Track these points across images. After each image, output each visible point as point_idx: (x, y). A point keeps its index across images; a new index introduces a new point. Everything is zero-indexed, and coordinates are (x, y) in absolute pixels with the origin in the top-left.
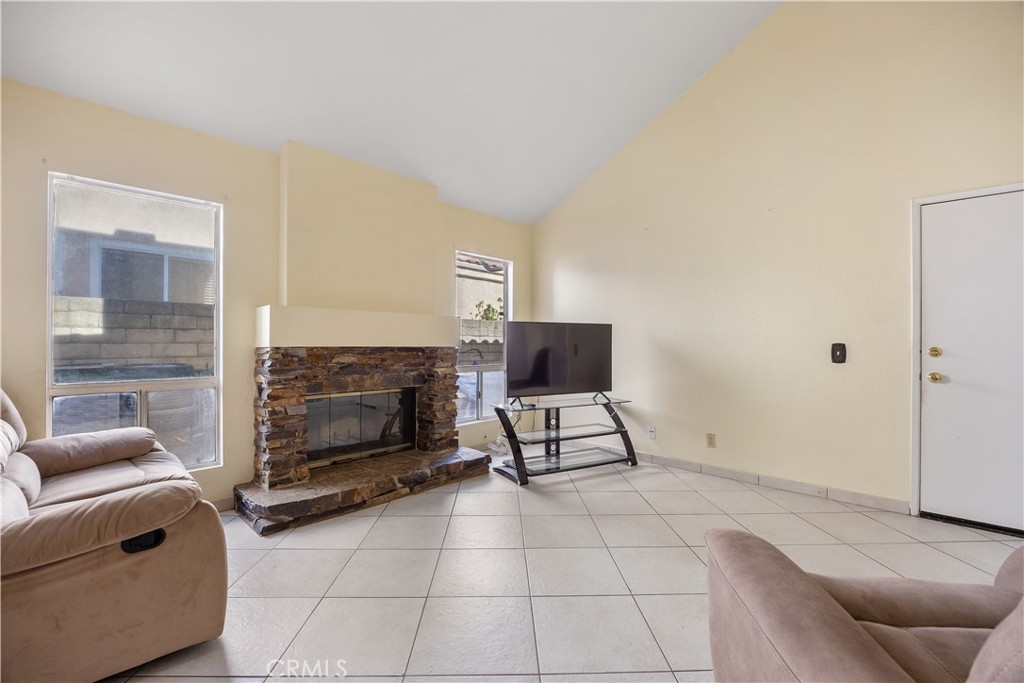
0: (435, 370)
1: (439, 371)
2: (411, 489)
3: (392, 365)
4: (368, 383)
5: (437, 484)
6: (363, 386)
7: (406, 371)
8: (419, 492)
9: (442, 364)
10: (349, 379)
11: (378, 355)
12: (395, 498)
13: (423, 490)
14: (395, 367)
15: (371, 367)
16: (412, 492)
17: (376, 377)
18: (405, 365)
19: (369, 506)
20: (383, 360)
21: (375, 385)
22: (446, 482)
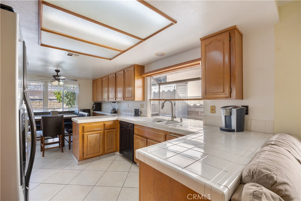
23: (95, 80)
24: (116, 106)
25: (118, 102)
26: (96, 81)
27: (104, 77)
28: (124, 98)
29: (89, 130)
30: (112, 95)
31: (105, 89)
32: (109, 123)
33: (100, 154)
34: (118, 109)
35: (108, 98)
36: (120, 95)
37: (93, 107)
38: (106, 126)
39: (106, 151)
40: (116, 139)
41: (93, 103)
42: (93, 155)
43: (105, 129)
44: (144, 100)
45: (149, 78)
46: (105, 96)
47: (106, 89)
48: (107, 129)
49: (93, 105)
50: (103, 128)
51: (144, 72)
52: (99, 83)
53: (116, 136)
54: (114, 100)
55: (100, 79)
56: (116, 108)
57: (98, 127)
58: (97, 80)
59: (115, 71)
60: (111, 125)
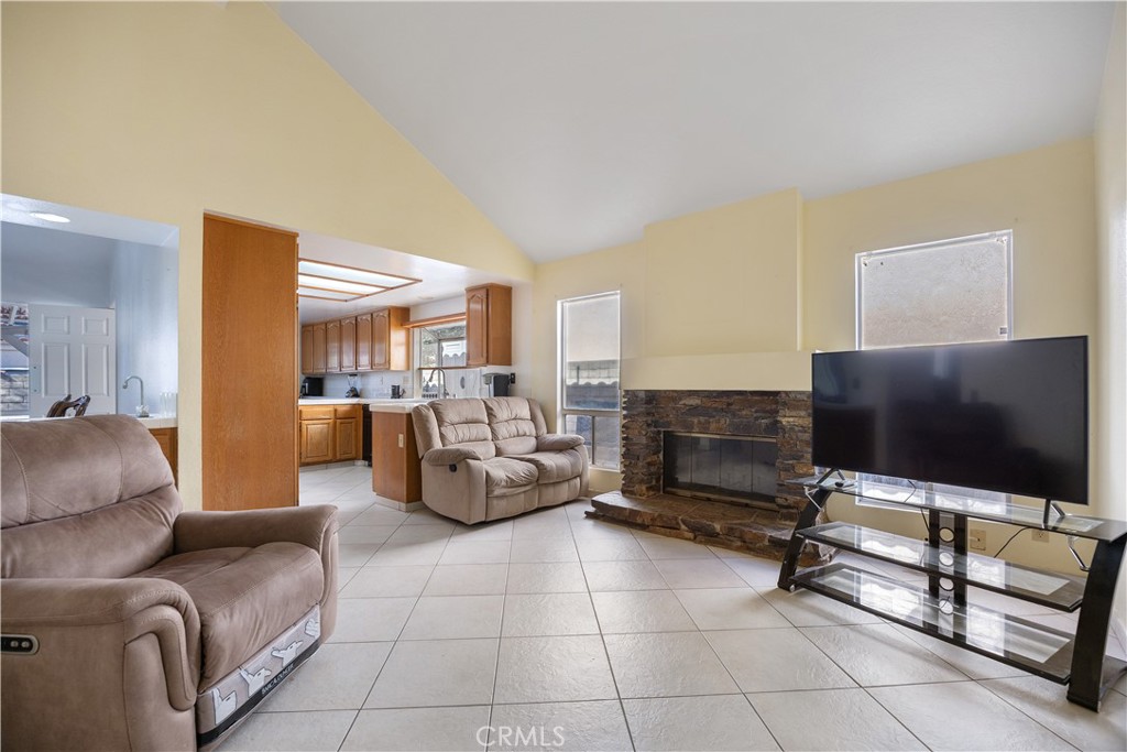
0: (779, 419)
1: (784, 421)
2: (695, 538)
3: (740, 410)
4: (713, 426)
5: (727, 545)
6: (708, 428)
7: (757, 419)
8: (700, 542)
9: (788, 413)
10: (696, 421)
11: (725, 399)
12: (677, 537)
13: (706, 543)
14: (744, 413)
15: (715, 409)
16: (694, 540)
17: (723, 421)
18: (756, 412)
19: (650, 532)
20: (729, 404)
21: (721, 429)
22: (738, 549)
23: (309, 325)
24: (358, 383)
25: (363, 374)
26: (310, 328)
27: (330, 322)
28: (372, 364)
29: (309, 417)
30: (348, 360)
31: (333, 347)
32: (345, 408)
33: (327, 459)
34: (361, 390)
35: (341, 366)
36: (364, 360)
37: (304, 387)
38: (338, 413)
39: (338, 454)
40: (356, 436)
41: (304, 377)
42: (316, 459)
43: (336, 418)
44: (408, 369)
45: (417, 331)
46: (334, 362)
47: (336, 344)
48: (341, 419)
49: (304, 382)
50: (332, 416)
51: (408, 320)
52: (320, 335)
53: (356, 430)
54: (353, 370)
55: (321, 323)
56: (358, 387)
57: (324, 413)
58: (313, 325)
59: (355, 314)
60: (346, 412)
